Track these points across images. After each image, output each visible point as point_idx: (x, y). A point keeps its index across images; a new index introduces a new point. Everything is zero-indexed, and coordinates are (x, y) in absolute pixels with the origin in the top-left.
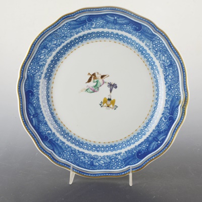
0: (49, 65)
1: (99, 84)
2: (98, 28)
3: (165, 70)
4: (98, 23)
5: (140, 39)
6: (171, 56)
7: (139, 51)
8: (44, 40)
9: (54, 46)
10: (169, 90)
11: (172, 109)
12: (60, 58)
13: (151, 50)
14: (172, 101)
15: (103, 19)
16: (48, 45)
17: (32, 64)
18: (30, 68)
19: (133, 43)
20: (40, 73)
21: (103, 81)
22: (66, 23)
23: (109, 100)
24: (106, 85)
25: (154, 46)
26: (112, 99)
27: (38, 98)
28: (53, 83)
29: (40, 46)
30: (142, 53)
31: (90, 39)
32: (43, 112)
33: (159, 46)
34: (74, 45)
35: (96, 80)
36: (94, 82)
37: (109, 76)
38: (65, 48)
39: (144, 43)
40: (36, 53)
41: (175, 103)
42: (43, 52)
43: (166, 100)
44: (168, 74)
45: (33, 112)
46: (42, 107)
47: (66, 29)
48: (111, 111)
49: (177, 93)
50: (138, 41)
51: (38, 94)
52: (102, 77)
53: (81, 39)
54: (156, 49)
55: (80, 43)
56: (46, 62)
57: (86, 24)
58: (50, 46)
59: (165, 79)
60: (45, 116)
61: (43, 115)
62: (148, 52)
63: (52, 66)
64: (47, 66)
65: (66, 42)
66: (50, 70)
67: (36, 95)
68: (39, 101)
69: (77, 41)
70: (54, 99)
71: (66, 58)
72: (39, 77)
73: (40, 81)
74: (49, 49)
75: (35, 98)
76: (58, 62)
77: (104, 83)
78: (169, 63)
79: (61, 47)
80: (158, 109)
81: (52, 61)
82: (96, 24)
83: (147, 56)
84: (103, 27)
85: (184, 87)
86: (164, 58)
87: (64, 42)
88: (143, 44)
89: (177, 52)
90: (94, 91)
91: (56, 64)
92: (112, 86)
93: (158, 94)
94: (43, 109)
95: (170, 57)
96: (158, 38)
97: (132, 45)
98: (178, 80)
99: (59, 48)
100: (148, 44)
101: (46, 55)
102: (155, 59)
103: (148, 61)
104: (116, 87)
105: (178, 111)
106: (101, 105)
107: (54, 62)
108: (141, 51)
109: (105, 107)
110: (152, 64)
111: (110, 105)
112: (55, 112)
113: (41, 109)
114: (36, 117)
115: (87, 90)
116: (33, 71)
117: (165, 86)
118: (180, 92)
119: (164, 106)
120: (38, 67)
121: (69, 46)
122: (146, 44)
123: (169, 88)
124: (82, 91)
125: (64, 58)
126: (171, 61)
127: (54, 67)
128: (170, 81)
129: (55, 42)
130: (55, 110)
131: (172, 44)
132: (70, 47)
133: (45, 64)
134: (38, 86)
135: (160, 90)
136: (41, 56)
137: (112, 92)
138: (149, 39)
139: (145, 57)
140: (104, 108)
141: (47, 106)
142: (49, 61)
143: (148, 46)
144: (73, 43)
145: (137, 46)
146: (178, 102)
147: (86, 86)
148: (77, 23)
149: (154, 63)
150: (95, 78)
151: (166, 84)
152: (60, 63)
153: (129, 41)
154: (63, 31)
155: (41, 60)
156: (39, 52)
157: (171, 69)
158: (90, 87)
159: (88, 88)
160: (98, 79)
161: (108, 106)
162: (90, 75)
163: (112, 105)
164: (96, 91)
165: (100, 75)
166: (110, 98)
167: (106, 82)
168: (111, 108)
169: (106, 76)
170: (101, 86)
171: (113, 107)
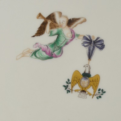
1: (62, 40)
21: (72, 31)
23: (86, 75)
26: (93, 74)
35: (55, 31)
36: (51, 35)
37: (85, 21)
48: (89, 101)
52: (71, 22)
77: (74, 36)
90: (51, 56)
92: (94, 44)
104: (102, 47)
106: (66, 87)
109: (77, 94)
111: (88, 87)
115: (35, 53)
124: (23, 55)
137: (93, 58)
140: (75, 95)
150: (54, 25)
158: (43, 46)
159: (38, 48)
160: (60, 29)
161: (83, 91)
162: (43, 17)
163: (91, 87)
164: (56, 57)
165: (66, 17)
166: (87, 72)
167: (78, 35)
168: (90, 95)
169: (79, 21)
170: (67, 44)
171: (95, 92)
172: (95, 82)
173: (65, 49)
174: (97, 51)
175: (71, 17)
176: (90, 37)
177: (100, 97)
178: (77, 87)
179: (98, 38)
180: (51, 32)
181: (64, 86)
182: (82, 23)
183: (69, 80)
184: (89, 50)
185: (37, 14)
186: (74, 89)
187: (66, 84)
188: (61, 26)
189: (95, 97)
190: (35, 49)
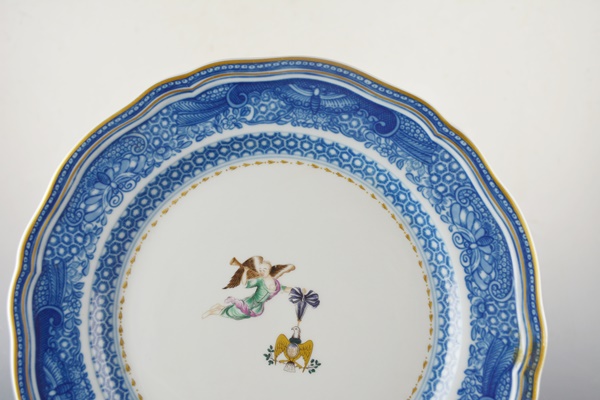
0: (114, 233)
1: (263, 293)
2: (262, 122)
3: (468, 254)
4: (263, 109)
5: (391, 158)
6: (486, 210)
7: (388, 192)
8: (98, 158)
9: (129, 174)
10: (482, 315)
11: (492, 377)
12: (148, 213)
13: (425, 190)
14: (490, 353)
15: (277, 95)
16: (110, 173)
17: (59, 229)
18: (53, 240)
19: (370, 170)
20: (84, 258)
21: (276, 282)
22: (167, 107)
23: (295, 341)
24: (284, 297)
25: (435, 179)
26: (304, 340)
27: (75, 334)
28: (126, 286)
29: (84, 175)
30: (397, 201)
31: (238, 156)
32: (91, 377)
33: (448, 178)
34: (191, 173)
35: (254, 281)
36: (249, 286)
37: (294, 268)
38: (165, 183)
39: (404, 171)
40: (74, 196)
41: (501, 357)
42: (95, 192)
43: (471, 346)
44: (476, 265)
45: (59, 376)
46: (87, 361)
47: (165, 123)
48: (299, 375)
49: (505, 328)
50: (383, 162)
51: (77, 322)
52: (274, 270)
53: (212, 155)
54: (441, 189)
55: (209, 166)
56: (104, 222)
57: (225, 111)
58: (115, 174)
59: (468, 281)
60: (95, 388)
61: (88, 386)
62: (416, 196)
63: (122, 235)
64: (105, 236)
65: (166, 165)
66: (115, 248)
67: (69, 324)
68: (78, 344)
69: (200, 161)
70: (126, 336)
71: (166, 212)
72: (80, 269)
73: (84, 279)
74: (114, 185)
75: (67, 332)
76: (140, 224)
77: (279, 288)
78: (481, 233)
79: (151, 178)
80: (444, 373)
81: (122, 221)
82: (256, 111)
83: (411, 208)
84: (277, 120)
85: (530, 309)
86: (463, 215)
87: (159, 165)
88: (399, 174)
89: (506, 198)
90: (248, 314)
91: (136, 229)
92: (305, 300)
93: (445, 328)
94: (90, 370)
95: (482, 215)
96: (447, 156)
97: (365, 174)
98: (510, 287)
99: (143, 183)
100: (415, 173)
101: (105, 203)
102: (435, 219)
103: (413, 223)
104: (316, 303)
105: (510, 383)
106: (268, 357)
107: (128, 223)
108: (394, 193)
109: (283, 366)
110: (428, 232)
111: (297, 357)
112: (129, 377)
113: (83, 367)
114: (68, 392)
115: (226, 310)
116: (62, 251)
117: (467, 304)
118: (517, 326)
119: (466, 367)
120: (80, 239)
121: (175, 175)
122: (409, 174)
123: (481, 310)
124: (211, 313)
125: (160, 213)
126: (486, 227)
127: (128, 238)
128: (483, 287)
129: (133, 164)
130: (128, 369)
131: (489, 173)
132: (180, 180)
133: (99, 231)
134: (77, 296)
135: (451, 314)
136: (87, 206)
137: (304, 318)
138: (417, 158)
139: (406, 212)
140: (279, 368)
141: (104, 356)
142: (112, 220)
143: (416, 180)
144: (187, 167)
145: (382, 178)
146: (509, 356)
147: (223, 297)
148: (201, 106)
149: (433, 230)
150: (253, 273)
151: (470, 298)
152: (149, 227)
153: (358, 163)
154: (156, 130)
155: (88, 217)
156: (82, 193)
157: (487, 249)
158: (238, 302)
159: (231, 304)
160: (260, 279)
161: (291, 362)
162: (238, 263)
163: (302, 357)
164: (255, 315)
165: (269, 264)
166: (296, 336)
167: (284, 288)
168: (300, 367)
169: (286, 269)
170: (269, 298)
171: (306, 364)
172: (306, 350)
173: (267, 305)
174: (309, 308)
175: (274, 264)
176: (300, 289)
177: (313, 371)
178: (282, 357)
179: (311, 292)
180: (248, 283)
181: (265, 355)
182: (289, 271)
183: (271, 347)
184: (299, 307)
185: (231, 259)
186: (278, 359)
187: (268, 353)
188: (262, 275)
189: (307, 371)
190: (227, 305)
